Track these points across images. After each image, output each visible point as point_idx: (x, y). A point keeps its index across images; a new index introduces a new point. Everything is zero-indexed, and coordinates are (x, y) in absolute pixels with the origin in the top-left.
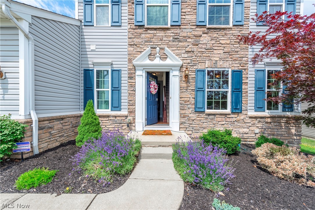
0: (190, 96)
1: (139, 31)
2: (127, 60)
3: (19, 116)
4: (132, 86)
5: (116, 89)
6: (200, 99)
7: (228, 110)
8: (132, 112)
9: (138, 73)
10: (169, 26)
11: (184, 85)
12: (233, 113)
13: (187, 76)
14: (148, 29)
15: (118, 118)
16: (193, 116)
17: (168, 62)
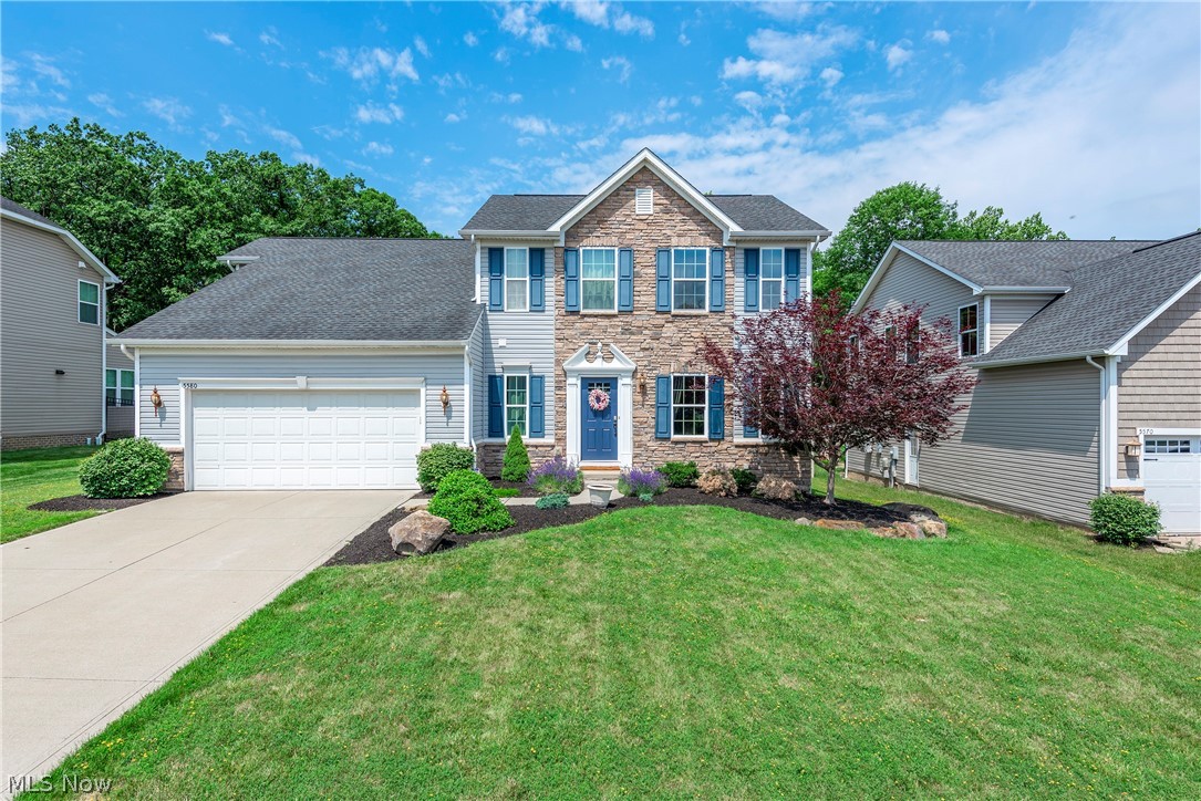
0: (648, 415)
1: (572, 318)
2: (553, 360)
3: (464, 444)
4: (562, 400)
5: (538, 406)
6: (662, 419)
7: (705, 436)
8: (561, 439)
9: (571, 380)
10: (615, 311)
11: (640, 398)
12: (711, 440)
13: (643, 386)
14: (584, 316)
15: (540, 449)
16: (653, 445)
17: (615, 364)
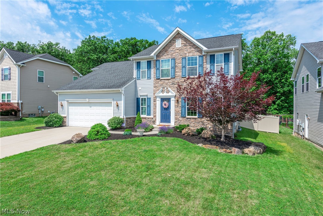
0: (179, 109)
1: (158, 80)
2: (153, 93)
3: (122, 117)
4: (155, 105)
5: (149, 106)
6: (183, 111)
7: (197, 117)
8: (155, 116)
9: (157, 99)
10: (170, 78)
11: (177, 104)
12: (199, 118)
13: (178, 101)
14: (161, 80)
15: (149, 119)
16: (181, 119)
17: (170, 94)
